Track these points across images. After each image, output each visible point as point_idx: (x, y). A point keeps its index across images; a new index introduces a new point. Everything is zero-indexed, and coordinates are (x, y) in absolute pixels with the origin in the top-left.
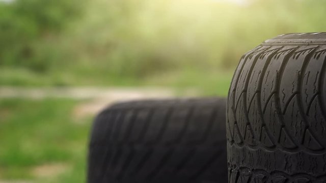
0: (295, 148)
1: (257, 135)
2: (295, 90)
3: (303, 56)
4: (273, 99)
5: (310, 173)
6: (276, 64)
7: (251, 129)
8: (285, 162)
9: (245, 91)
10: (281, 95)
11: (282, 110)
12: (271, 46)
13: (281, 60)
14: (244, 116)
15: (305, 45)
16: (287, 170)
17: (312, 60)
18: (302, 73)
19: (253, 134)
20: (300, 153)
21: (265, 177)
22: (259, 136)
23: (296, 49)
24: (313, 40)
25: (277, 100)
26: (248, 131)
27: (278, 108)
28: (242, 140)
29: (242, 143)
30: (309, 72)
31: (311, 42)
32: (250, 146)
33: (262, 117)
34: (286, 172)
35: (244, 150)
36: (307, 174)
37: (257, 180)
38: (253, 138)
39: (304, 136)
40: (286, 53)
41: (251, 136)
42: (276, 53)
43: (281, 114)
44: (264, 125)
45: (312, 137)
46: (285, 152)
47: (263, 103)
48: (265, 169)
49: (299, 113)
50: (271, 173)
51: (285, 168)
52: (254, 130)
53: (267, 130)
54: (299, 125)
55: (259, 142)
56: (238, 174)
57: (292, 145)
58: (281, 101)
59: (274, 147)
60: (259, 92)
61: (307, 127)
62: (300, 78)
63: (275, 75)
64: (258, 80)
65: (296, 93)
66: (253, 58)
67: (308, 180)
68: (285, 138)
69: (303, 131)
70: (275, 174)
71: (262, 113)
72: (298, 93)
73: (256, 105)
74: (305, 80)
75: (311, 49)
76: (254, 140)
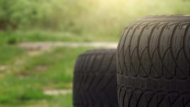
0: (147, 76)
1: (129, 69)
2: (147, 46)
3: (151, 28)
4: (136, 50)
5: (153, 90)
6: (138, 32)
7: (126, 66)
8: (142, 84)
9: (123, 46)
10: (140, 49)
11: (140, 56)
12: (138, 22)
13: (140, 30)
14: (123, 59)
15: (153, 22)
16: (142, 88)
17: (155, 30)
18: (150, 37)
19: (127, 69)
20: (149, 79)
21: (132, 92)
22: (129, 70)
23: (148, 24)
24: (157, 19)
25: (138, 51)
26: (125, 67)
27: (138, 55)
28: (122, 72)
29: (122, 74)
30: (154, 36)
31: (156, 20)
32: (126, 75)
33: (131, 60)
34: (142, 89)
35: (123, 77)
36: (152, 90)
37: (129, 93)
38: (127, 71)
39: (151, 70)
40: (143, 26)
41: (126, 70)
42: (139, 26)
43: (140, 58)
44: (132, 64)
45: (155, 71)
46: (141, 78)
47: (131, 52)
48: (132, 87)
49: (148, 58)
50: (135, 89)
51: (142, 87)
52: (127, 66)
53: (133, 66)
54: (148, 64)
55: (130, 73)
56: (121, 89)
57: (145, 75)
58: (140, 51)
59: (137, 75)
60: (129, 46)
61: (152, 65)
62: (149, 39)
63: (137, 38)
64: (129, 40)
65: (147, 47)
66: (128, 28)
67: (153, 93)
68: (142, 71)
69: (150, 67)
70: (137, 90)
71: (131, 58)
72: (148, 47)
73: (128, 54)
74: (151, 40)
75: (156, 24)
76: (127, 72)
